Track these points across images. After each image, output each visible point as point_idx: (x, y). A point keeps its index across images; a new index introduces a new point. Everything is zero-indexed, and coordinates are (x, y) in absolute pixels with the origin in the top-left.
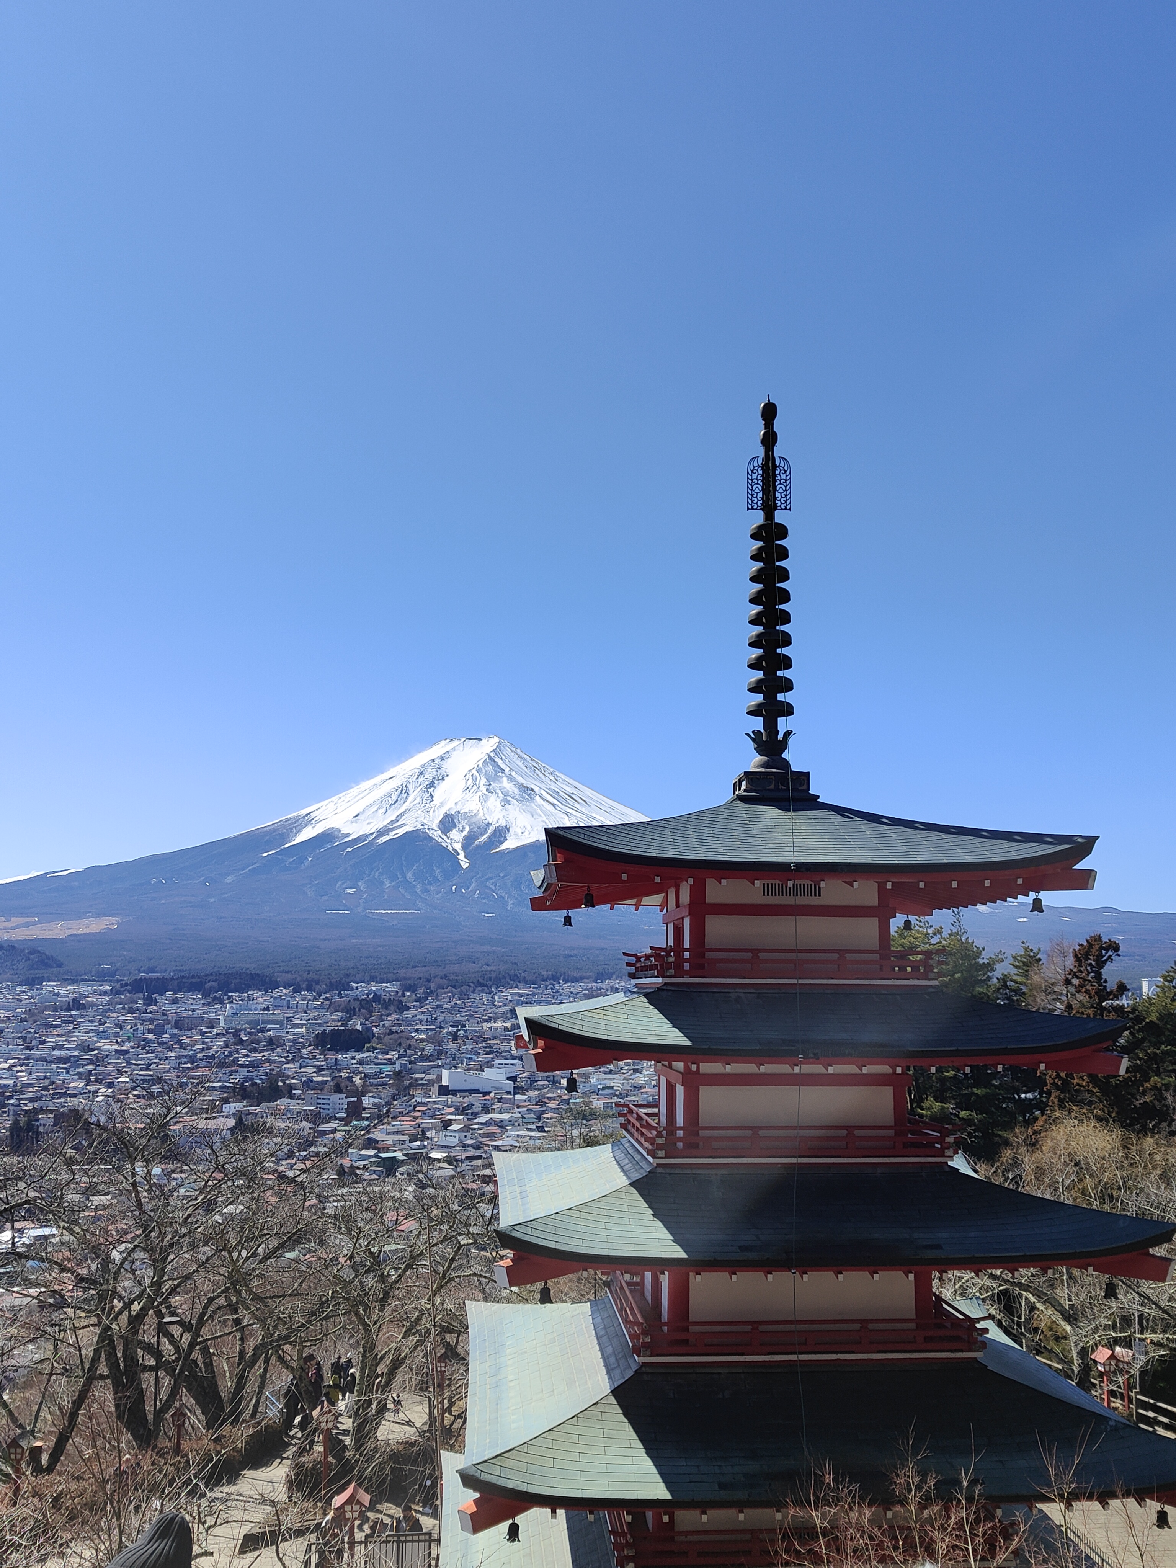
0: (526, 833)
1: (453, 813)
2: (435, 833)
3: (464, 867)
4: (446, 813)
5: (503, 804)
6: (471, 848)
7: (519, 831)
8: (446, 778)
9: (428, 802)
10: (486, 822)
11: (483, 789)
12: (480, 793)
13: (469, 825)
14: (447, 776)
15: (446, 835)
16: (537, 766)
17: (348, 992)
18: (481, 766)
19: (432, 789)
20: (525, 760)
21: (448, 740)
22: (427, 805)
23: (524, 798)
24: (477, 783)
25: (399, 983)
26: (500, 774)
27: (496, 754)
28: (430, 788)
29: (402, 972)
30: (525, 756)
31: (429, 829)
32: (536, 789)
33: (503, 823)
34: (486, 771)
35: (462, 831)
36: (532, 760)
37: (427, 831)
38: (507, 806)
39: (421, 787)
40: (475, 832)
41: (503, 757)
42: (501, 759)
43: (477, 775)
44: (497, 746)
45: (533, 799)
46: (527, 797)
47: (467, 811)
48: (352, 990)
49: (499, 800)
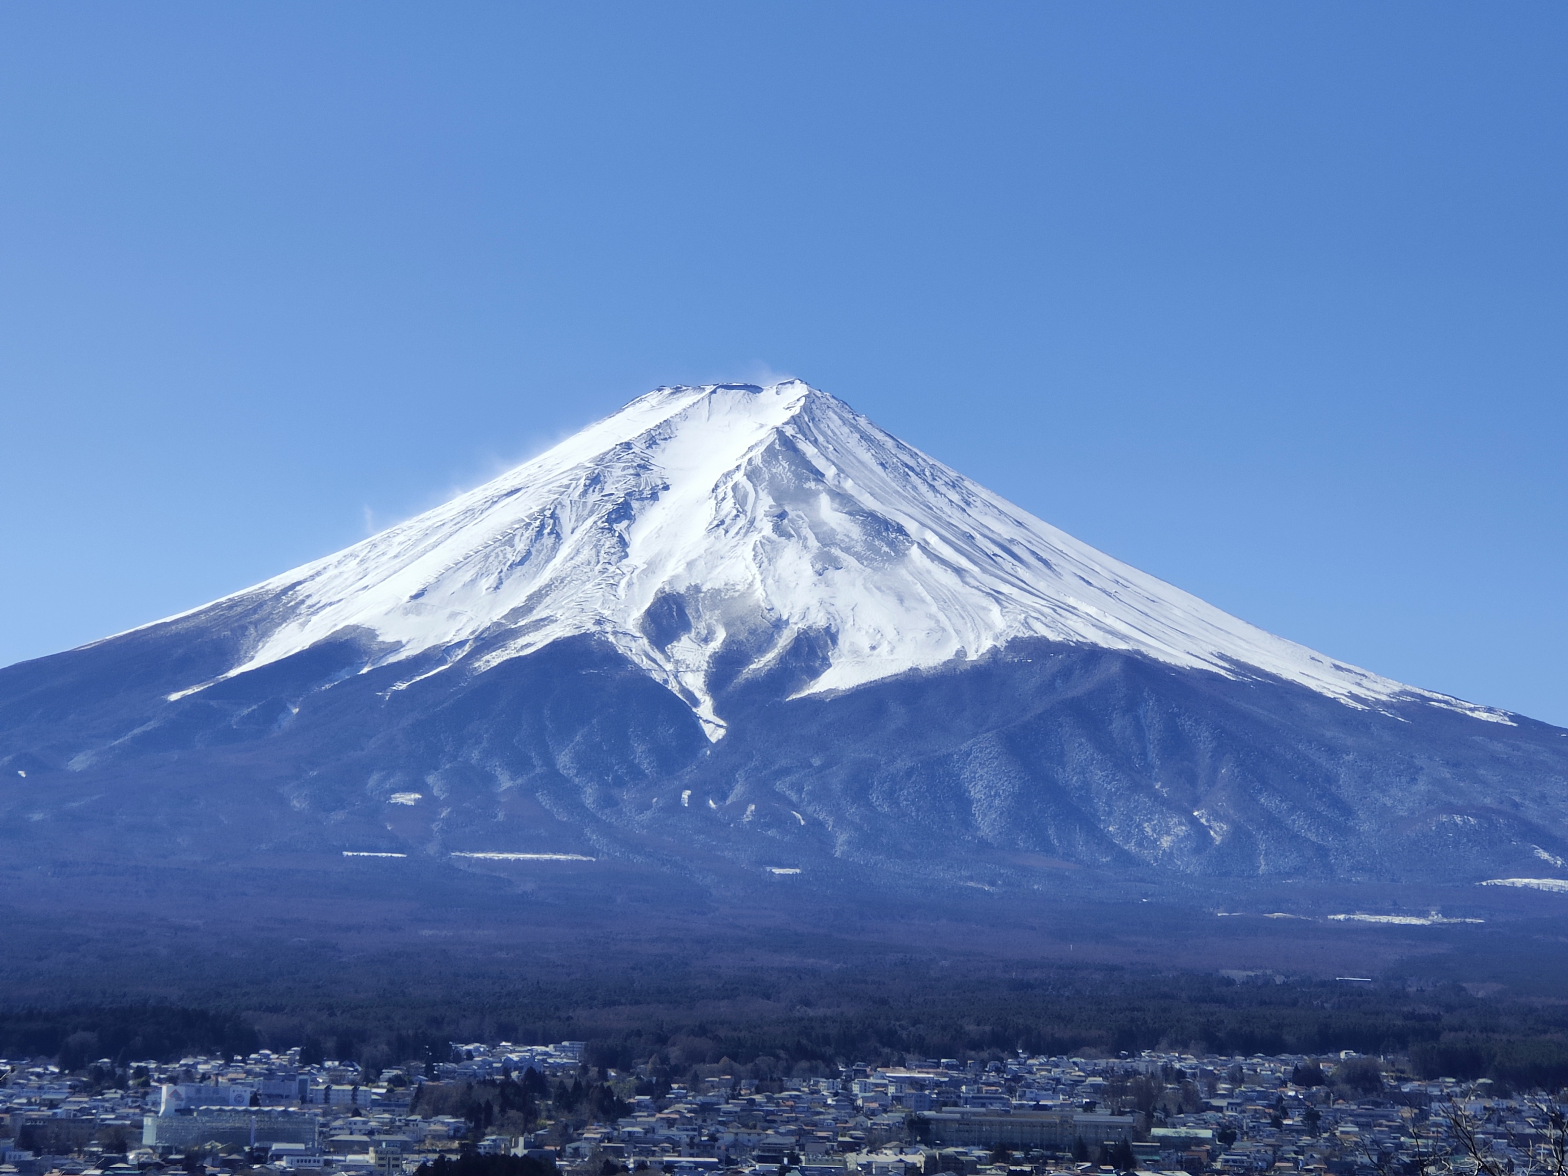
0: (884, 648)
1: (682, 590)
2: (633, 645)
3: (713, 740)
4: (662, 591)
5: (818, 566)
6: (730, 688)
7: (864, 643)
8: (662, 495)
9: (614, 558)
10: (773, 616)
11: (766, 528)
12: (755, 537)
13: (727, 625)
14: (666, 488)
15: (663, 651)
16: (911, 462)
17: (451, 1066)
18: (758, 461)
19: (625, 523)
20: (880, 446)
21: (667, 391)
22: (612, 569)
23: (877, 551)
24: (749, 508)
25: (577, 1044)
26: (812, 485)
27: (801, 431)
28: (618, 520)
29: (582, 1016)
30: (880, 436)
31: (615, 633)
32: (911, 527)
33: (819, 620)
34: (773, 477)
35: (706, 640)
36: (899, 446)
37: (611, 638)
38: (831, 573)
39: (594, 518)
40: (741, 643)
41: (821, 439)
42: (815, 442)
43: (749, 486)
44: (804, 408)
45: (900, 555)
46: (886, 549)
47: (719, 584)
48: (457, 1058)
49: (807, 557)
